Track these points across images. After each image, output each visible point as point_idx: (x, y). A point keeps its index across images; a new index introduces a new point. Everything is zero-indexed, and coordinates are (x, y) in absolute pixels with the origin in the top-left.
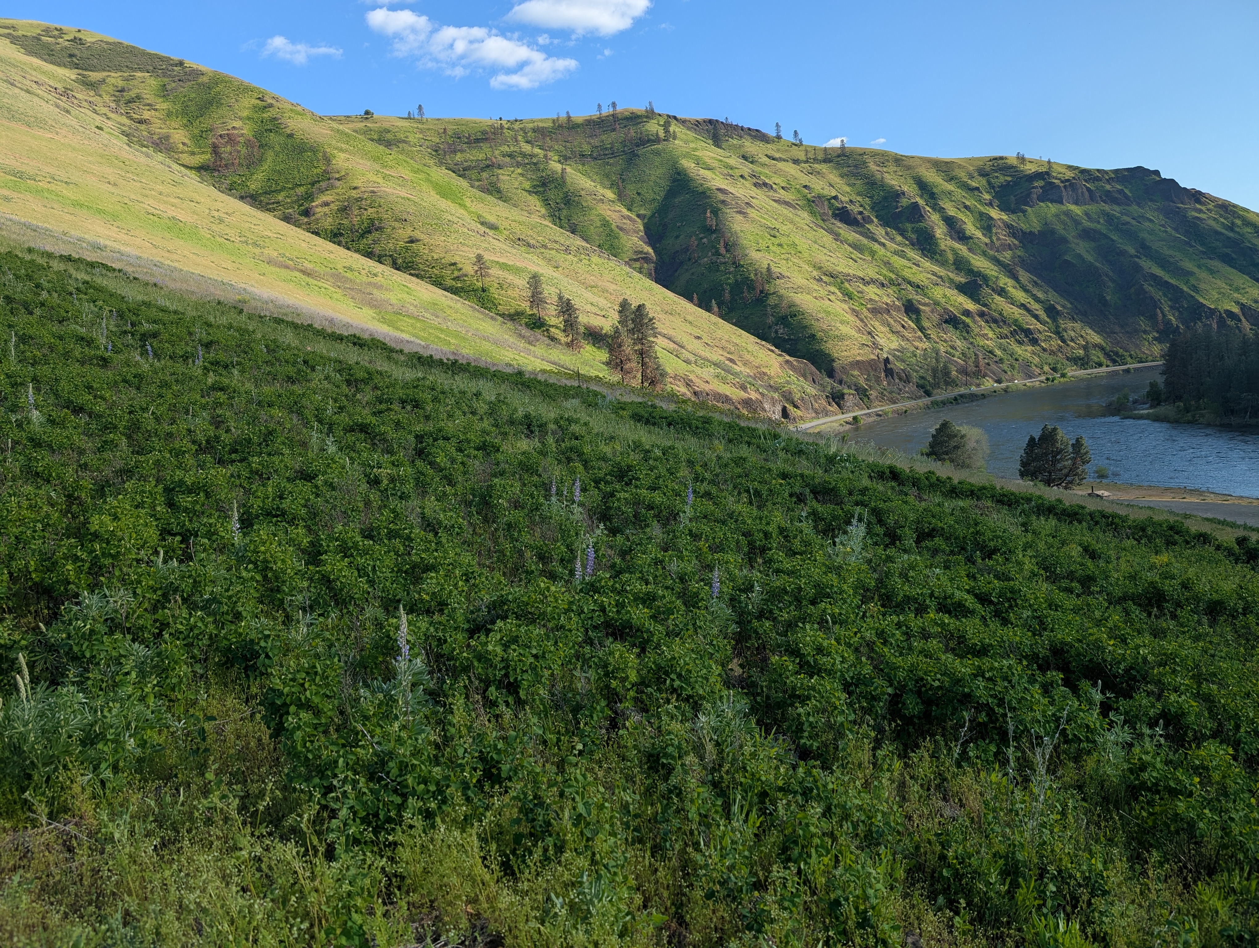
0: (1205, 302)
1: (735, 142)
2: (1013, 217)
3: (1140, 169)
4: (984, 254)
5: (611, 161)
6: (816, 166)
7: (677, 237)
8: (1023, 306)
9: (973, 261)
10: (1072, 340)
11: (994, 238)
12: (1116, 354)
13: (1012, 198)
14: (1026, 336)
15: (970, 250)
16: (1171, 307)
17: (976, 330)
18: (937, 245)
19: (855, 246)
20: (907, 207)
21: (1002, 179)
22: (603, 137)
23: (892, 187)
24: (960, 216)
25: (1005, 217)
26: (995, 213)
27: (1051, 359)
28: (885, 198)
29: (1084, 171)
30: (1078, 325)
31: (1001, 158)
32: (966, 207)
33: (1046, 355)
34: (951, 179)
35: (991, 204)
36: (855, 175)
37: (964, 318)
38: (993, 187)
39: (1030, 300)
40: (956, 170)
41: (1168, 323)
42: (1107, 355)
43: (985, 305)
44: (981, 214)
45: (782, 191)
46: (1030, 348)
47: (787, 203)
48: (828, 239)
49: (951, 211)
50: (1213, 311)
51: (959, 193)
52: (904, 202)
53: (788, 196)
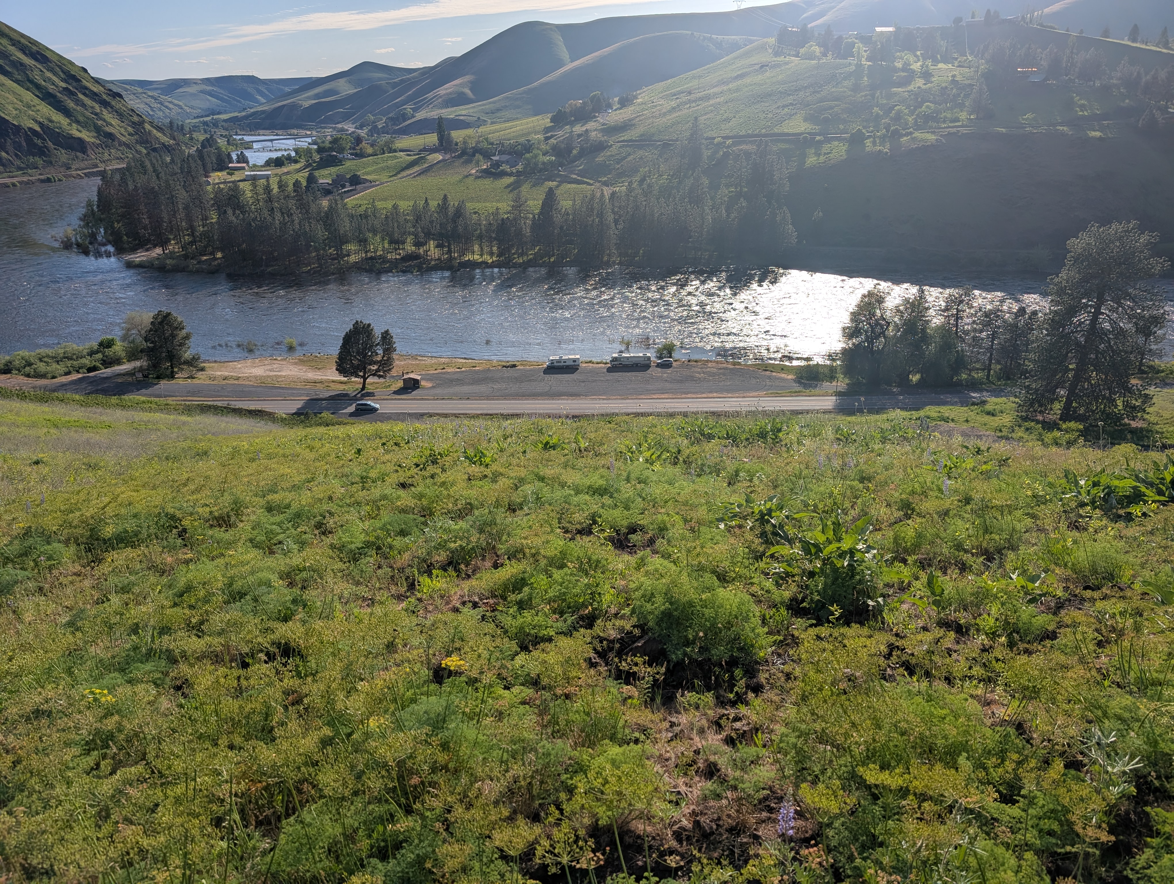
50: (18, 128)
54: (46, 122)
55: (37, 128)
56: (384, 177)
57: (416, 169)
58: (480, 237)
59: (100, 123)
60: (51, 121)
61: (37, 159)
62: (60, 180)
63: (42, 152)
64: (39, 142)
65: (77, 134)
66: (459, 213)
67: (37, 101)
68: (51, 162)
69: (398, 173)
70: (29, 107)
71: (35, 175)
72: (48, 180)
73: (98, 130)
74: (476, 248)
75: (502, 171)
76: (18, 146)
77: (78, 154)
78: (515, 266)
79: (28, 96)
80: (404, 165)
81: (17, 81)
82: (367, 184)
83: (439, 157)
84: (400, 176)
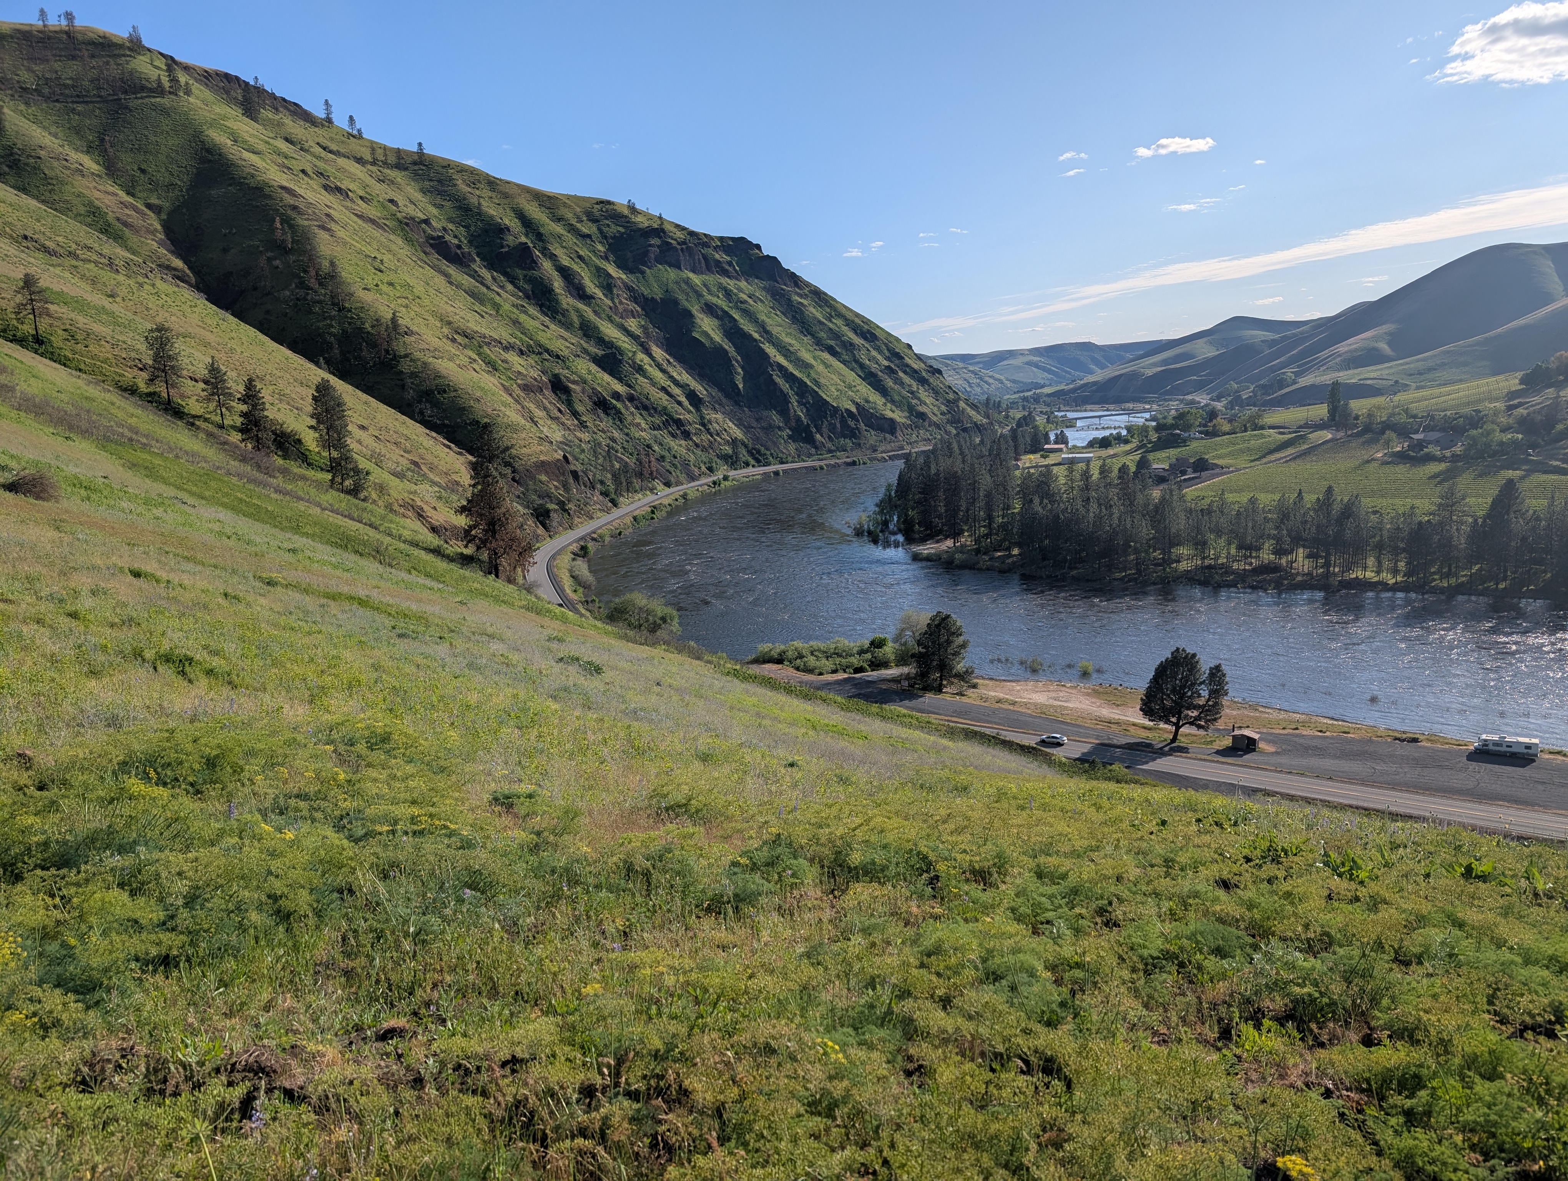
0: (828, 399)
1: (270, 115)
2: (632, 277)
3: (742, 239)
4: (610, 319)
5: (80, 108)
6: (388, 171)
7: (225, 250)
8: (664, 389)
9: (602, 328)
10: (718, 435)
11: (617, 301)
12: (759, 452)
13: (629, 255)
14: (679, 428)
15: (595, 312)
16: (798, 402)
17: (630, 418)
18: (557, 302)
19: (472, 294)
20: (514, 248)
21: (614, 229)
22: (57, 66)
23: (492, 217)
24: (575, 267)
25: (624, 277)
26: (612, 270)
27: (704, 457)
28: (486, 231)
29: (692, 234)
30: (719, 416)
31: (609, 203)
32: (580, 257)
33: (699, 452)
34: (559, 219)
35: (606, 258)
36: (440, 193)
37: (614, 402)
38: (606, 237)
39: (669, 383)
40: (562, 208)
41: (798, 419)
42: (750, 453)
43: (629, 386)
44: (598, 269)
45: (360, 202)
46: (683, 442)
47: (372, 221)
48: (439, 281)
49: (565, 261)
50: (836, 409)
51: (570, 239)
52: (510, 240)
53: (372, 212)
54: (863, 403)
55: (854, 410)
56: (1242, 462)
57: (1290, 451)
58: (1379, 547)
59: (914, 402)
60: (867, 401)
61: (847, 441)
62: (864, 463)
63: (853, 434)
64: (852, 423)
65: (889, 414)
66: (1348, 512)
67: (859, 381)
68: (859, 445)
69: (1264, 456)
70: (850, 387)
71: (843, 458)
72: (854, 463)
73: (911, 409)
74: (1371, 561)
75: (1427, 454)
76: (832, 428)
77: (887, 435)
78: (1434, 591)
79: (851, 376)
80: (1273, 447)
81: (844, 362)
82: (1217, 471)
83: (1328, 436)
84: (1264, 460)
